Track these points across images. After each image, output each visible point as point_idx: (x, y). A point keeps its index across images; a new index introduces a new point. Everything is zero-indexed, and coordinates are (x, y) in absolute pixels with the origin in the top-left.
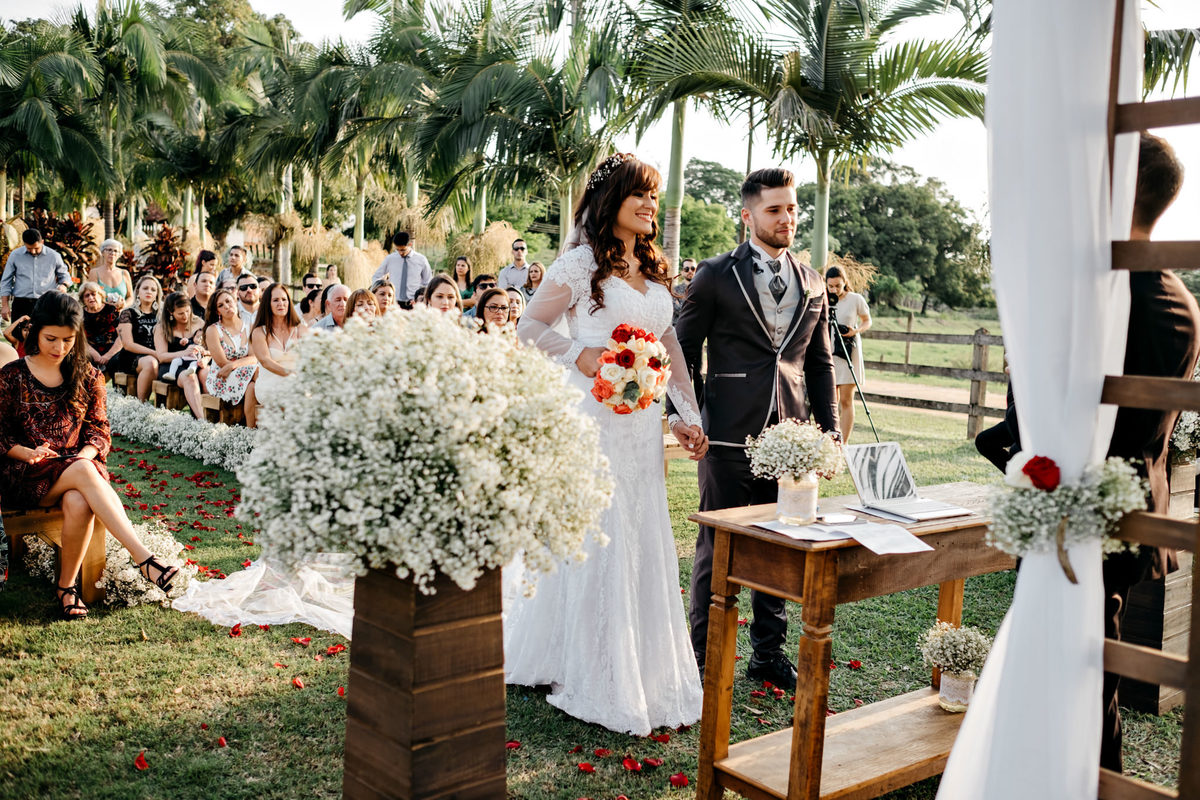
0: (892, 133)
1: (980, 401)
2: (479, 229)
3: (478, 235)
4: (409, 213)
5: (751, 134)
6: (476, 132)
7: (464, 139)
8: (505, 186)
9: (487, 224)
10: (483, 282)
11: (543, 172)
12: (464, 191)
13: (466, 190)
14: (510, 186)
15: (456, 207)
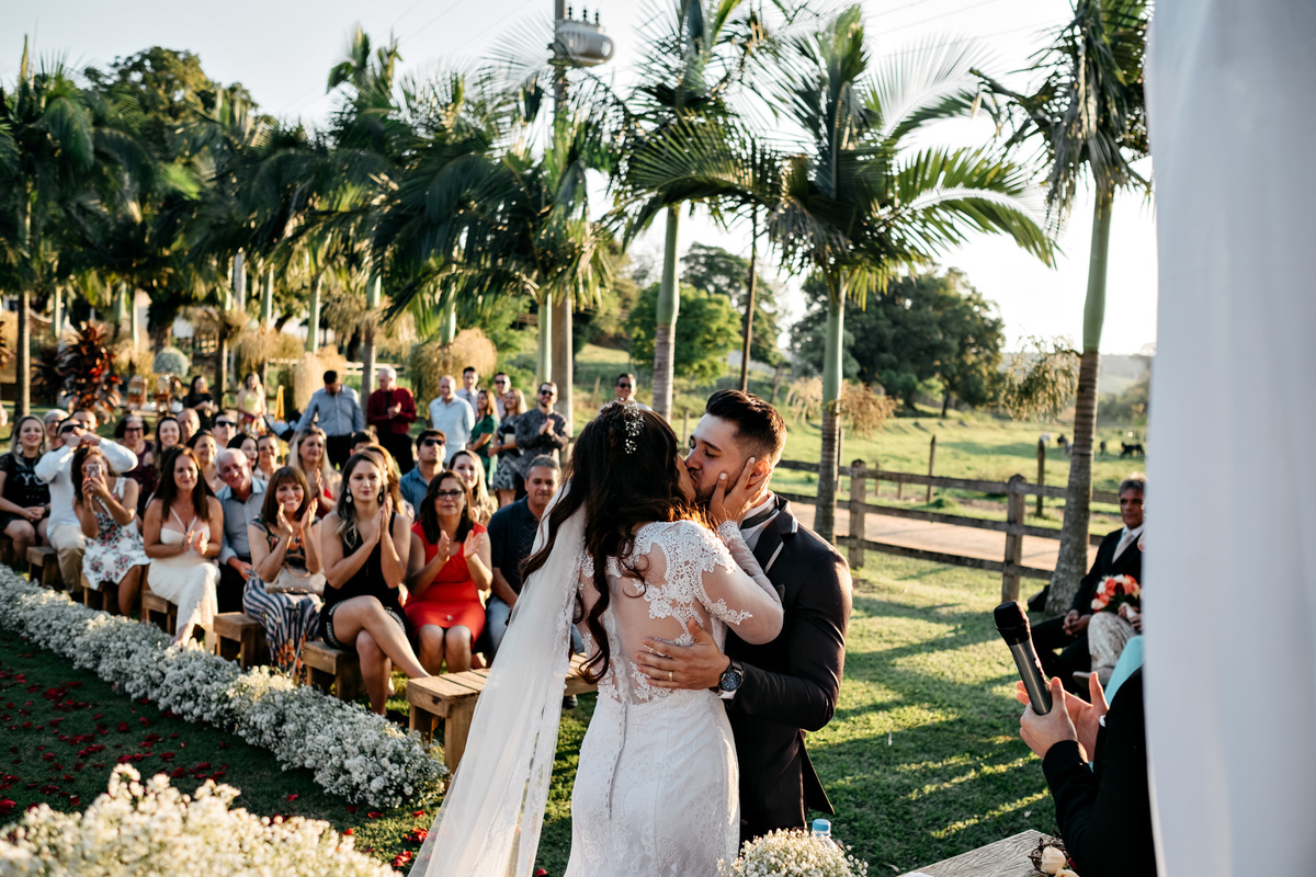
0: (912, 247)
1: (1015, 557)
2: (446, 337)
3: (445, 344)
4: (369, 316)
5: (754, 244)
6: (441, 235)
7: (427, 240)
8: (475, 291)
9: (457, 333)
10: (428, 438)
11: (520, 277)
12: (427, 297)
13: (429, 295)
14: (480, 293)
15: (416, 314)
